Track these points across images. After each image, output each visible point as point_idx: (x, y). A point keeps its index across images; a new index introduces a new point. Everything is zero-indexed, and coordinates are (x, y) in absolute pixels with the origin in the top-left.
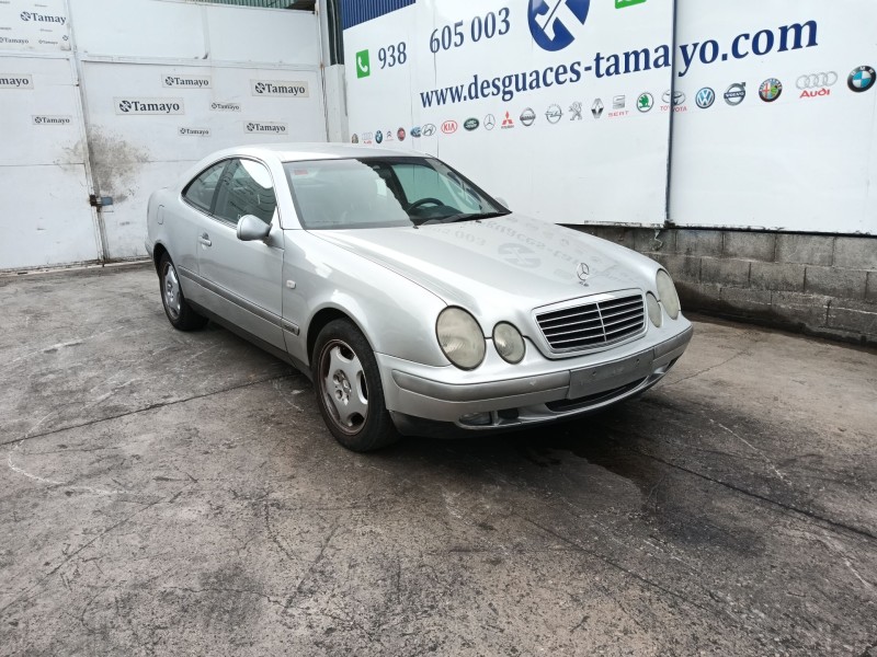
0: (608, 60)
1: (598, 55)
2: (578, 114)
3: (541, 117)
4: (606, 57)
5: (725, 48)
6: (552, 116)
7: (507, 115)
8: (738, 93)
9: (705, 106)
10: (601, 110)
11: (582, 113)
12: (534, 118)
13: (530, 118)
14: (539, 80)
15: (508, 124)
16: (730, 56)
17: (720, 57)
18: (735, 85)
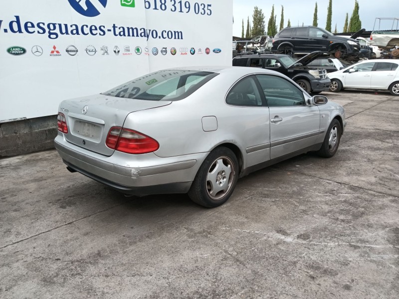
0: (119, 28)
1: (114, 25)
2: (106, 52)
3: (82, 51)
4: (118, 27)
5: (159, 34)
6: (90, 51)
7: (54, 48)
8: (164, 51)
9: (155, 55)
10: (119, 52)
11: (108, 52)
12: (77, 51)
13: (74, 51)
14: (77, 30)
15: (55, 53)
16: (161, 37)
17: (158, 37)
18: (164, 48)
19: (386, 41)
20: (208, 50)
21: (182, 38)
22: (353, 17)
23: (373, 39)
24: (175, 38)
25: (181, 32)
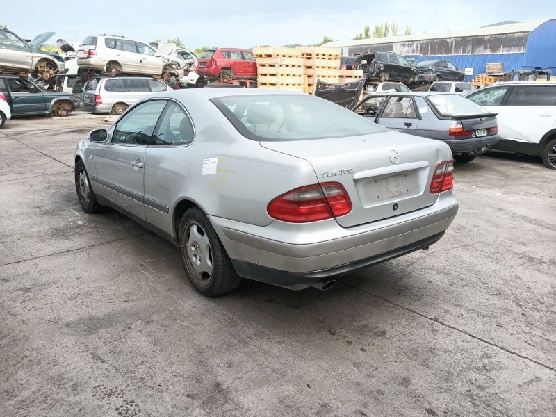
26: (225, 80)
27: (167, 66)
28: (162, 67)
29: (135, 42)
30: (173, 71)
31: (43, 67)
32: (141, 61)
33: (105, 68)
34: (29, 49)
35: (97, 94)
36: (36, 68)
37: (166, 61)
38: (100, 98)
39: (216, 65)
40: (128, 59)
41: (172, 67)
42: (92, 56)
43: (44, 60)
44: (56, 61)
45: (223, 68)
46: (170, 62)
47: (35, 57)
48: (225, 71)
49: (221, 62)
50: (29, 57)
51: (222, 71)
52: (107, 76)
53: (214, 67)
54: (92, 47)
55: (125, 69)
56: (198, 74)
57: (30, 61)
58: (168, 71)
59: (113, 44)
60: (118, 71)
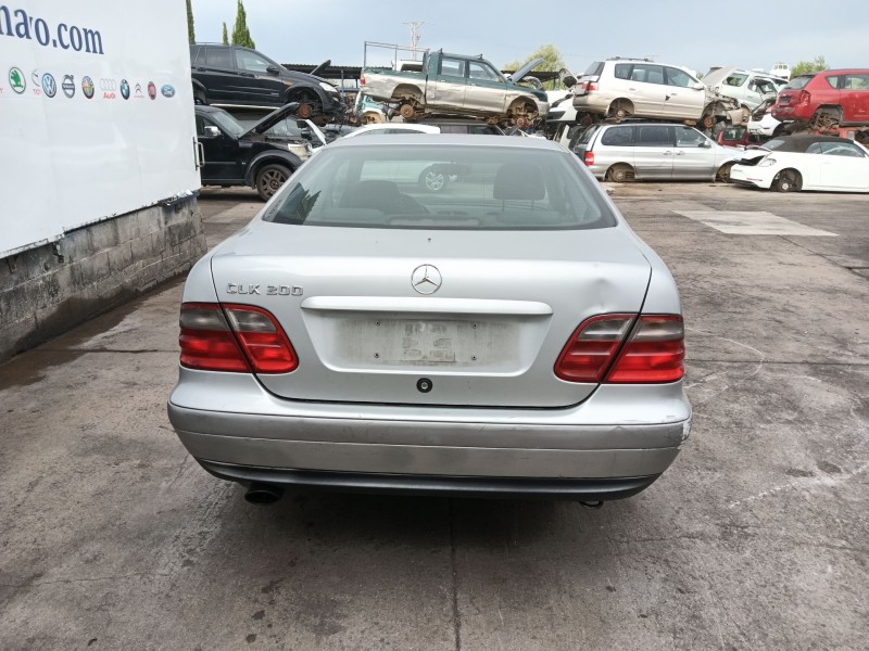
5: (53, 34)
8: (69, 85)
9: (51, 96)
16: (58, 43)
17: (51, 42)
18: (67, 77)
19: (388, 89)
20: (152, 88)
21: (101, 52)
22: (238, 31)
23: (367, 82)
24: (88, 50)
25: (97, 33)
26: (823, 128)
27: (714, 105)
28: (702, 107)
29: (665, 68)
30: (723, 114)
31: (520, 110)
32: (667, 98)
33: (607, 109)
34: (504, 84)
35: (589, 149)
36: (509, 110)
37: (713, 96)
38: (592, 155)
39: (809, 101)
40: (647, 95)
41: (723, 107)
42: (593, 91)
43: (522, 99)
44: (536, 100)
45: (822, 106)
46: (720, 98)
47: (509, 96)
48: (826, 111)
49: (819, 96)
50: (501, 95)
51: (820, 111)
52: (610, 122)
53: (805, 104)
54: (595, 78)
55: (638, 111)
56: (776, 117)
57: (502, 102)
58: (713, 114)
59: (626, 72)
60: (627, 114)
